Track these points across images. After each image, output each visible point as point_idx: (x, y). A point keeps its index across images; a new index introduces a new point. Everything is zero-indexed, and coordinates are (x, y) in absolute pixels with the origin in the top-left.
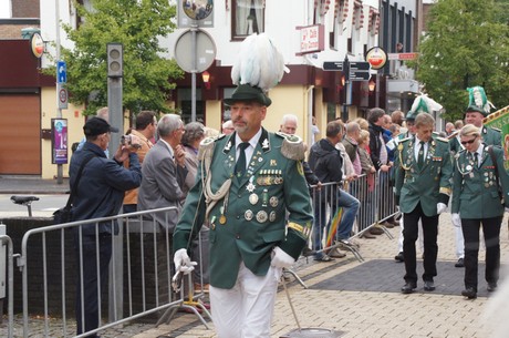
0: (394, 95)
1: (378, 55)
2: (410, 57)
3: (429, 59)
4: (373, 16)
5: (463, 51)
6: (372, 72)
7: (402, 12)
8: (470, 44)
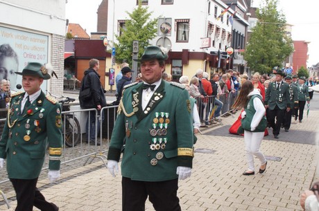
0: (236, 65)
1: (230, 50)
2: (242, 51)
3: (249, 52)
4: (229, 35)
5: (262, 49)
6: (228, 56)
7: (240, 34)
8: (265, 47)
